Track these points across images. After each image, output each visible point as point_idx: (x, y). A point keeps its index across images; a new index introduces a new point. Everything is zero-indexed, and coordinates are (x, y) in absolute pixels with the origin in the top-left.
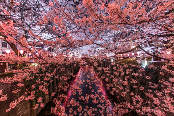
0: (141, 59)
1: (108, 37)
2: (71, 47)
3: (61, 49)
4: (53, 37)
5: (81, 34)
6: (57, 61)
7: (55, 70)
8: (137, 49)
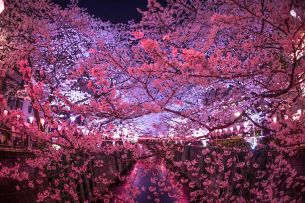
0: (249, 135)
1: (194, 97)
2: (117, 117)
3: (98, 121)
4: (86, 98)
5: (138, 90)
6: (89, 145)
7: (86, 163)
8: (243, 117)
